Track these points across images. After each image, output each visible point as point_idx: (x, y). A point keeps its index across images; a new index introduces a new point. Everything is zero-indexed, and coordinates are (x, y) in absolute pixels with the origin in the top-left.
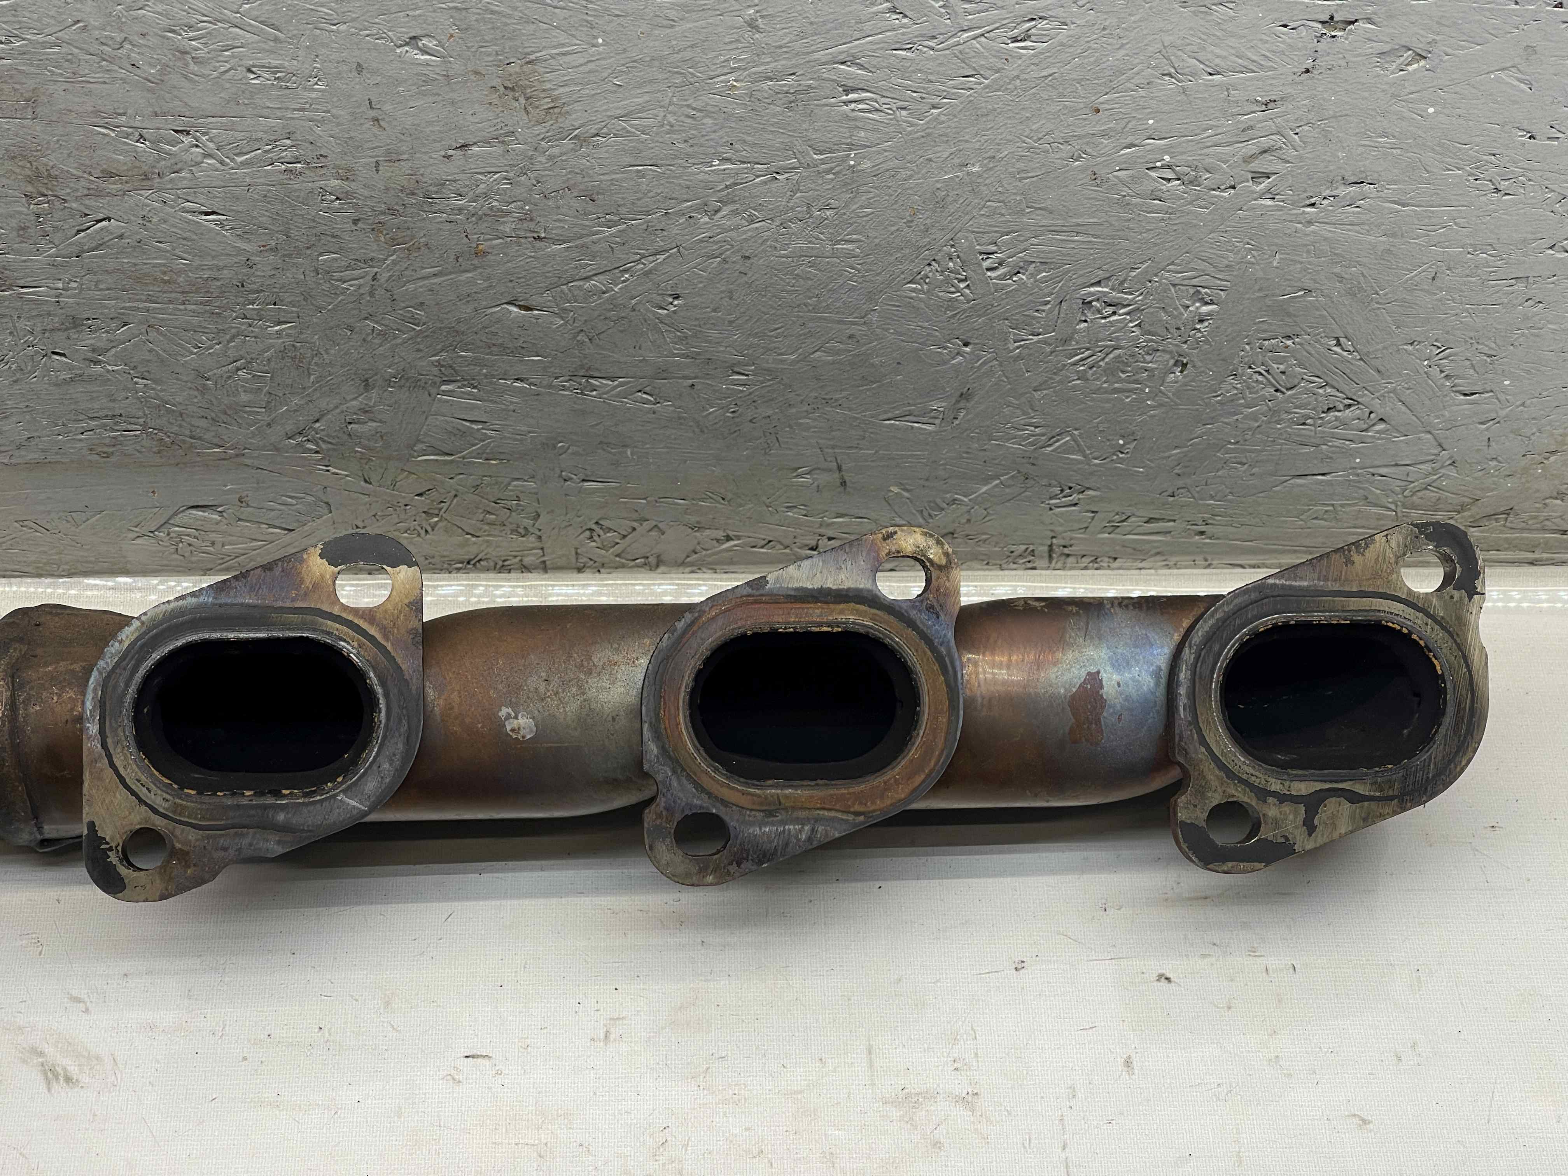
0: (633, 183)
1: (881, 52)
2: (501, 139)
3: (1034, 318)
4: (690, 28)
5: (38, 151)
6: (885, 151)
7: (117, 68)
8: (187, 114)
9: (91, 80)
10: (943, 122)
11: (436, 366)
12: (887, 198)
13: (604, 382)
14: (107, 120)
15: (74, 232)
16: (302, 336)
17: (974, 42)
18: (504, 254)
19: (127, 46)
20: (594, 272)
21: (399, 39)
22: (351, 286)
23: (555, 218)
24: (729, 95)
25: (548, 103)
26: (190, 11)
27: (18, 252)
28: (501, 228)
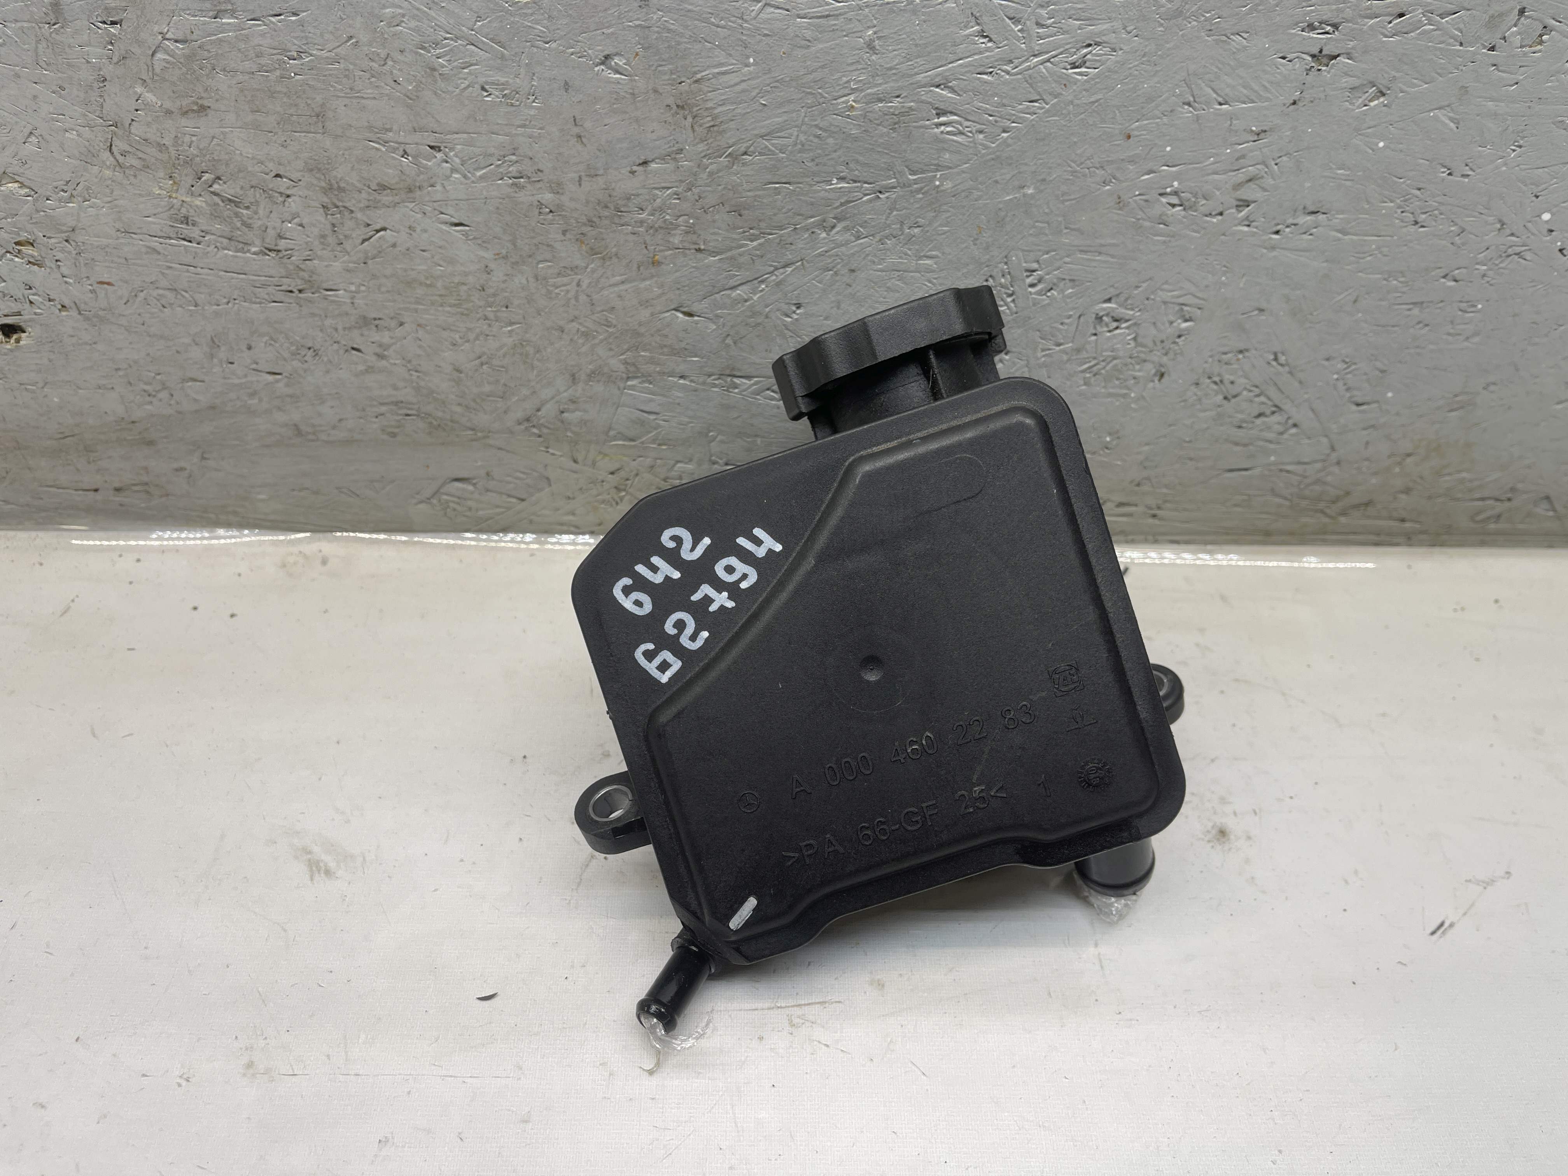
0: (771, 199)
1: (968, 75)
2: (673, 156)
3: (1059, 330)
4: (822, 49)
5: (329, 164)
6: (963, 172)
7: (383, 84)
8: (438, 130)
9: (365, 96)
10: (1009, 145)
11: (623, 364)
12: (961, 217)
13: (744, 381)
14: (379, 135)
15: (360, 241)
16: (528, 336)
17: (1041, 67)
18: (675, 264)
19: (390, 63)
20: (739, 282)
21: (596, 57)
22: (562, 291)
23: (712, 231)
24: (848, 117)
25: (709, 121)
26: (436, 28)
27: (321, 258)
28: (671, 239)
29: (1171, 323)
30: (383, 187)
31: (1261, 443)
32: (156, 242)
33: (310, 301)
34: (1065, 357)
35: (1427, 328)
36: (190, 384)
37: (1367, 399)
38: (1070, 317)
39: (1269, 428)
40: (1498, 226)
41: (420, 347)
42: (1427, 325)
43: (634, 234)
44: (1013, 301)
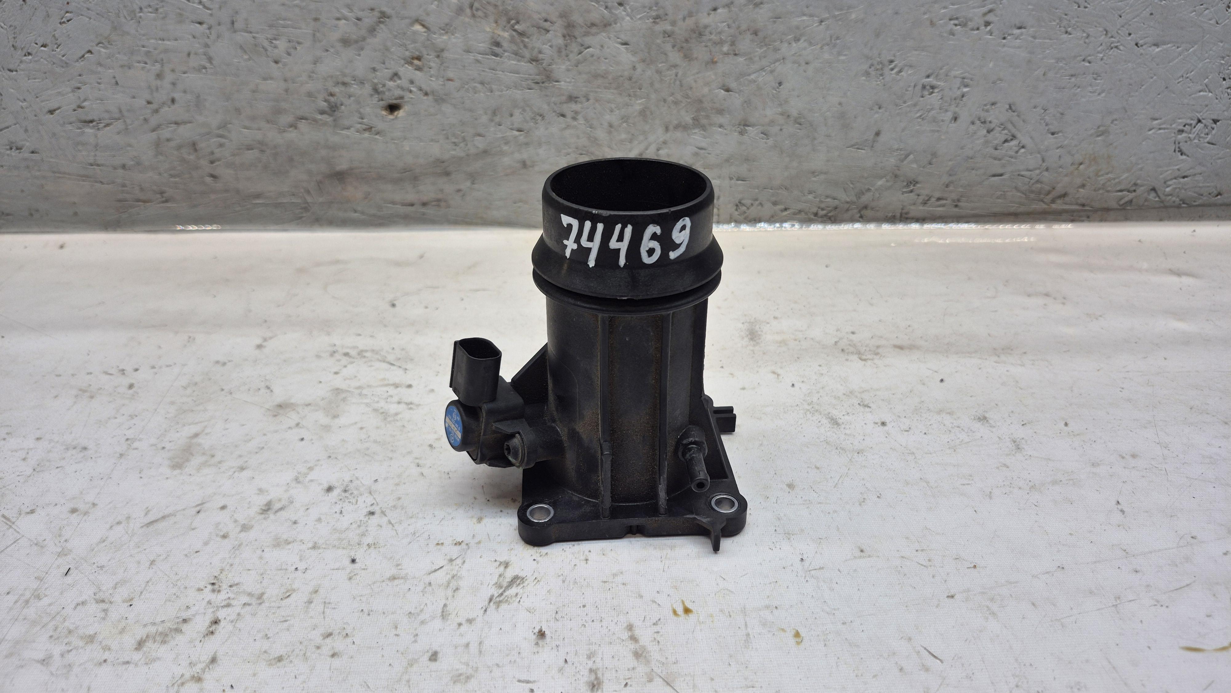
29: (959, 88)
30: (593, 25)
31: (1008, 158)
32: (481, 57)
33: (546, 88)
34: (908, 109)
35: (1079, 89)
36: (478, 138)
37: (1056, 130)
38: (909, 86)
39: (1011, 149)
40: (1105, 33)
41: (595, 113)
42: (1079, 87)
43: (706, 46)
44: (883, 79)
